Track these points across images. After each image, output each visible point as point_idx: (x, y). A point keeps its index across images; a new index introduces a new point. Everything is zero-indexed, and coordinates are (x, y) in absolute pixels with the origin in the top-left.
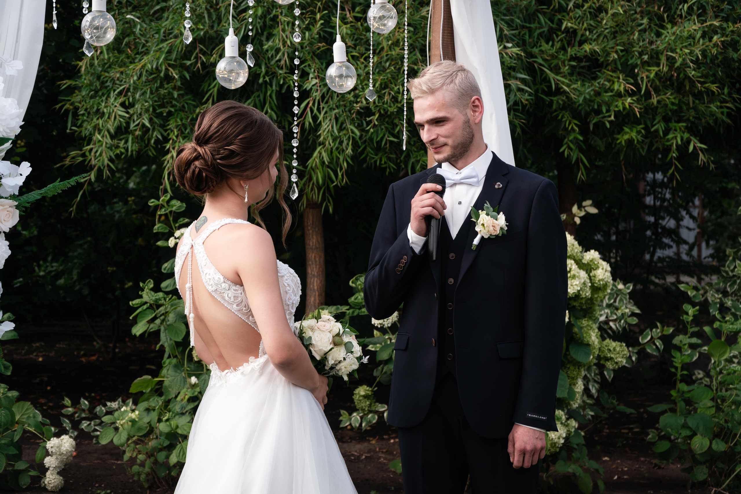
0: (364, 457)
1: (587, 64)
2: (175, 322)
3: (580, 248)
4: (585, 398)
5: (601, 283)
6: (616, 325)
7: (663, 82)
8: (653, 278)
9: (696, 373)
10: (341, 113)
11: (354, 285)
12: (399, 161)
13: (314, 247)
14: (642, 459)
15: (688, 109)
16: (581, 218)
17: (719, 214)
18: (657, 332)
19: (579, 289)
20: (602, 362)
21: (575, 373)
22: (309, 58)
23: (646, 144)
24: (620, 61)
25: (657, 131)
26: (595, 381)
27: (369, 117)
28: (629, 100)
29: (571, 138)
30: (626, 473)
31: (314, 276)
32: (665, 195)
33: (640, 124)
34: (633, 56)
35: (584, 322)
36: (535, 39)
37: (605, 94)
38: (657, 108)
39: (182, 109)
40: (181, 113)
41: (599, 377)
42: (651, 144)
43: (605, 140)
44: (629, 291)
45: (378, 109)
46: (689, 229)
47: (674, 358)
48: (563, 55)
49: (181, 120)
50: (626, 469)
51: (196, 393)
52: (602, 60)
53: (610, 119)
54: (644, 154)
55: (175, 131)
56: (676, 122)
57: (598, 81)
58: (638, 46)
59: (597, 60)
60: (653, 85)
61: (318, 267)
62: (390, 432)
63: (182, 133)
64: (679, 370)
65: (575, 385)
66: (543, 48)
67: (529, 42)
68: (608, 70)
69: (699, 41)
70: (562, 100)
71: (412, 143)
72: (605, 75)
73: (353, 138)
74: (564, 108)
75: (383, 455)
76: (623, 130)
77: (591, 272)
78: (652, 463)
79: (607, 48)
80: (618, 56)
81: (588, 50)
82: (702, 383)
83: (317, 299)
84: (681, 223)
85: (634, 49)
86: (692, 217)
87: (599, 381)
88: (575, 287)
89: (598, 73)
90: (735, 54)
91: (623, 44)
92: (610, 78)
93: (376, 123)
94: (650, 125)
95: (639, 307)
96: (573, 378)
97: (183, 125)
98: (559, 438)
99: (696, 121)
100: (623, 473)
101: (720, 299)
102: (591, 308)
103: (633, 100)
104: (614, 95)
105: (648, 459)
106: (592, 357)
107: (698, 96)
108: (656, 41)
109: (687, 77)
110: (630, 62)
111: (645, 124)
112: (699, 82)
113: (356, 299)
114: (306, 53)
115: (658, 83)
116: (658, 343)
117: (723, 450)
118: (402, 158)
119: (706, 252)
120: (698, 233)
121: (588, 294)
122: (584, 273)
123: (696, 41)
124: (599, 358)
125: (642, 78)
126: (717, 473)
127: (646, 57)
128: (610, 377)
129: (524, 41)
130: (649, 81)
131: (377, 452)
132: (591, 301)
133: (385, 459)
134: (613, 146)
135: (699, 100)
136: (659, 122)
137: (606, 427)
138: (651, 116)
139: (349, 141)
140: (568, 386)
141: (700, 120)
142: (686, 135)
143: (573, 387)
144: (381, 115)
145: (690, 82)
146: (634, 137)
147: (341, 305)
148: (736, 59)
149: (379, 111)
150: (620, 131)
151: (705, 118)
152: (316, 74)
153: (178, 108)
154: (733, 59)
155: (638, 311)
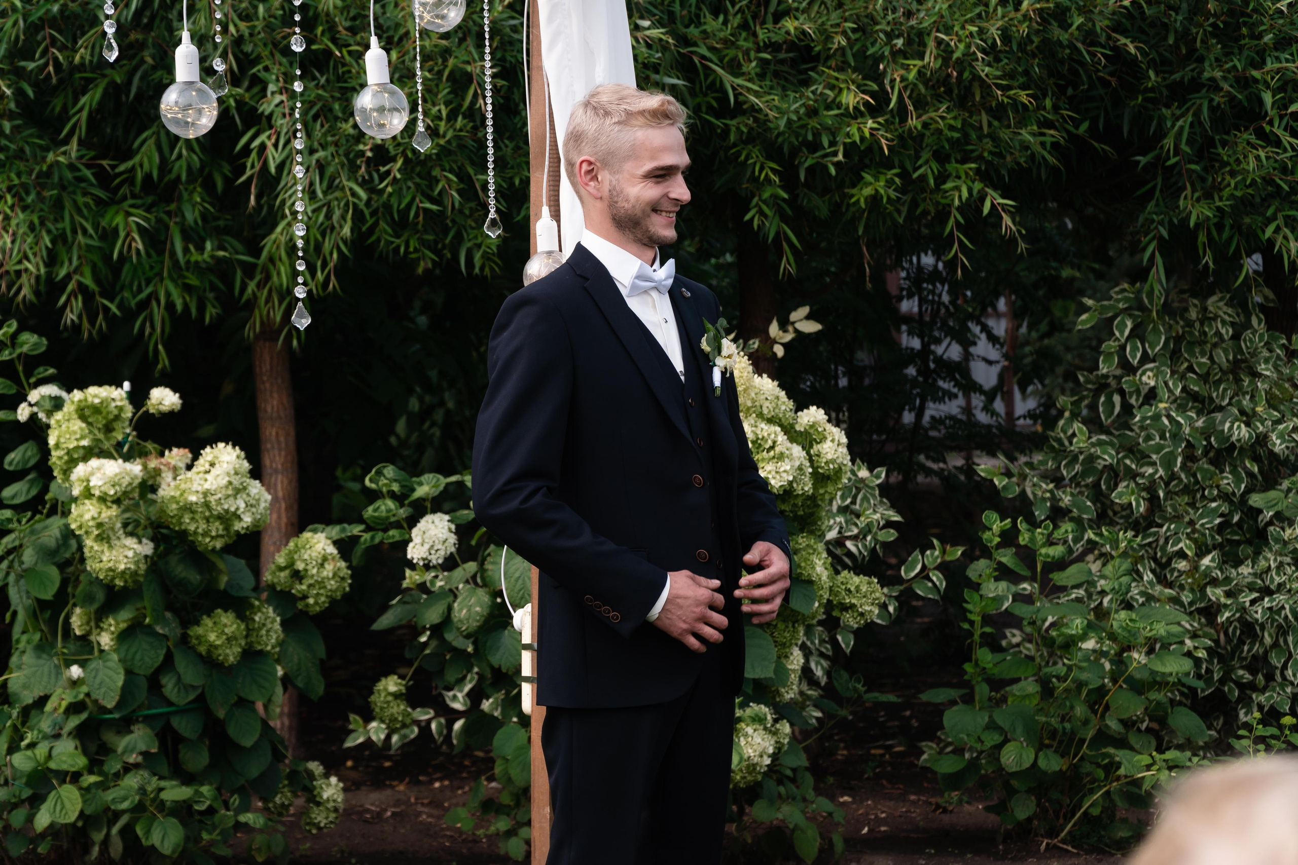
0: (389, 814)
1: (791, 55)
2: (36, 564)
3: (791, 404)
4: (805, 687)
5: (831, 466)
6: (857, 546)
7: (933, 86)
8: (922, 458)
9: (1008, 634)
10: (330, 158)
11: (373, 486)
12: (440, 246)
13: (275, 415)
14: (913, 797)
15: (980, 138)
16: (785, 345)
17: (1044, 327)
18: (934, 556)
19: (791, 478)
20: (835, 613)
21: (787, 634)
22: (265, 53)
23: (903, 204)
24: (851, 49)
25: (923, 178)
26: (822, 655)
27: (384, 166)
28: (870, 123)
29: (766, 195)
30: (884, 822)
31: (276, 471)
32: (940, 296)
33: (893, 167)
34: (876, 40)
35: (800, 541)
36: (693, 9)
37: (825, 113)
38: (922, 136)
39: (20, 155)
40: (17, 162)
41: (829, 646)
42: (914, 204)
43: (827, 197)
44: (879, 482)
45: (401, 149)
46: (990, 363)
47: (967, 602)
48: (745, 40)
49: (19, 175)
50: (883, 815)
51: (81, 696)
52: (817, 49)
53: (836, 159)
54: (901, 221)
55: (9, 197)
56: (957, 162)
57: (813, 88)
58: (884, 22)
59: (809, 49)
60: (914, 95)
61: (283, 453)
62: (430, 770)
63: (21, 199)
64: (978, 625)
65: (787, 657)
66: (708, 28)
67: (682, 17)
68: (830, 68)
69: (995, 10)
70: (746, 125)
71: (467, 212)
72: (824, 77)
73: (355, 205)
74: (750, 139)
75: (426, 810)
76: (863, 178)
77: (811, 446)
78: (930, 803)
79: (827, 27)
80: (848, 39)
81: (792, 31)
82: (1021, 652)
83: (284, 515)
84: (972, 350)
85: (878, 27)
86: (993, 339)
87: (830, 653)
88: (784, 475)
89: (811, 73)
90: (1062, 32)
91: (857, 19)
92: (833, 81)
93: (398, 176)
94: (910, 169)
95: (899, 512)
96: (784, 645)
97: (23, 185)
98: (761, 756)
99: (996, 161)
100: (879, 821)
101: (1051, 491)
102: (812, 514)
103: (879, 123)
104: (842, 114)
105: (923, 798)
106: (817, 604)
107: (998, 112)
108: (918, 10)
109: (976, 77)
110: (871, 51)
111: (902, 167)
112: (998, 86)
113: (375, 510)
114: (260, 44)
115: (923, 90)
116: (936, 577)
117: (1057, 769)
118: (447, 241)
119: (1023, 405)
120: (1004, 369)
121: (808, 487)
122: (800, 448)
123: (991, 10)
124: (829, 606)
125: (893, 81)
126: (1051, 812)
127: (899, 42)
128: (847, 645)
129: (671, 15)
130: (905, 88)
131: (411, 805)
132: (812, 501)
133: (430, 815)
134: (844, 209)
135: (999, 119)
136: (927, 162)
137: (842, 745)
138: (912, 152)
139: (347, 211)
140: (775, 658)
141: (1004, 158)
142: (978, 186)
143: (784, 661)
144: (407, 161)
145: (981, 87)
146: (882, 191)
147: (350, 523)
148: (1065, 43)
149: (404, 153)
150: (857, 181)
151: (1012, 154)
152: (281, 84)
153: (11, 153)
154: (1060, 43)
155: (897, 518)
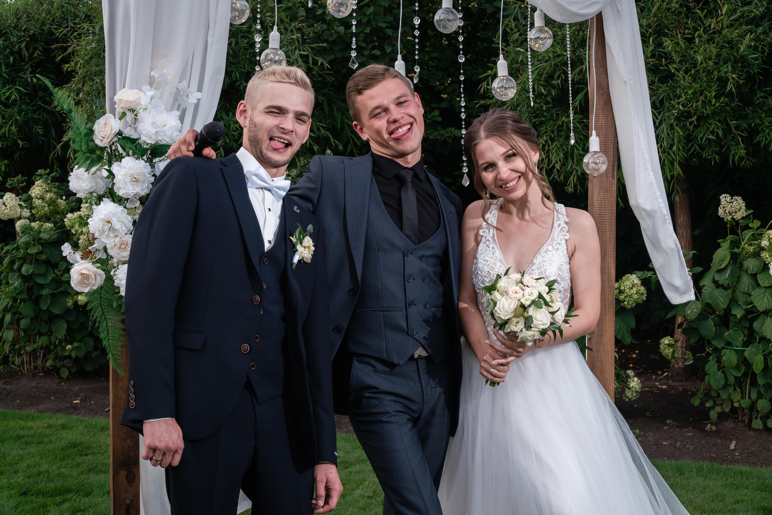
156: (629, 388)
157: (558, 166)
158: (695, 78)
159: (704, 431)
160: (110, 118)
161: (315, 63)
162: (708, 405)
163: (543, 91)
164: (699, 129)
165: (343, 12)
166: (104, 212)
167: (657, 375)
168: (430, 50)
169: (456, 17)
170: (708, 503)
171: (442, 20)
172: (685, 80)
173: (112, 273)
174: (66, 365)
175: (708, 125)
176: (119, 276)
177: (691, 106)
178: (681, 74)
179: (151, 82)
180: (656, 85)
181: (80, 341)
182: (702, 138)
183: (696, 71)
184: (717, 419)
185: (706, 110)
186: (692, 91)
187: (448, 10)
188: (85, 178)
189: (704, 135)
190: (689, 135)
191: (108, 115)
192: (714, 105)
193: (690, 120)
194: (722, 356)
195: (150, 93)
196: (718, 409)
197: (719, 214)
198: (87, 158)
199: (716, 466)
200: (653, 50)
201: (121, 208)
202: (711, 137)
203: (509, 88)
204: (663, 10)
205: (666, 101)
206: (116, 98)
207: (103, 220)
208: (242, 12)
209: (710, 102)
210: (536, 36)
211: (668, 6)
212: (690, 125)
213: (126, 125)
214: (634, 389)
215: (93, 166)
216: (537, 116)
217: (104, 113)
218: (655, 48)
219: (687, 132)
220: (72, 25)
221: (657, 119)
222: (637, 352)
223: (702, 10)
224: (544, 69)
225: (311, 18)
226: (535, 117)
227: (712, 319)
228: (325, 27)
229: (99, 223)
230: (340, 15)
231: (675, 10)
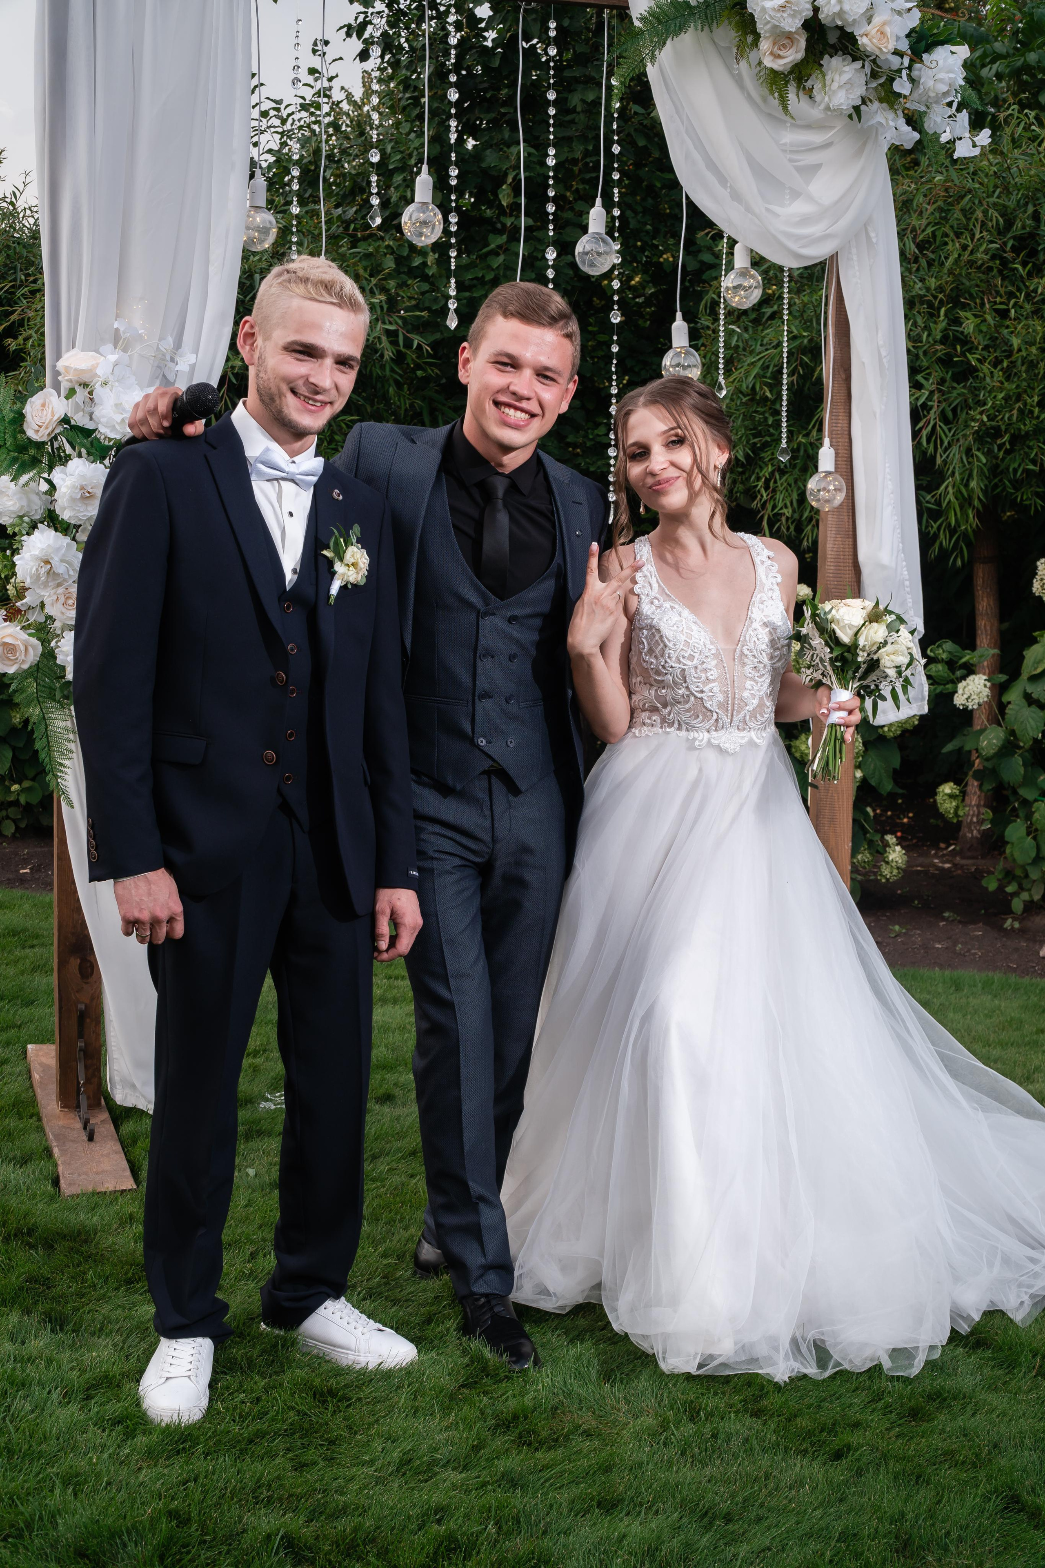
156: (887, 863)
157: (788, 512)
158: (1010, 375)
159: (1001, 929)
160: (51, 395)
161: (408, 343)
162: (1010, 889)
163: (768, 394)
164: (1012, 455)
165: (426, 236)
166: (39, 545)
167: (938, 849)
168: (595, 329)
169: (611, 248)
170: (995, 1032)
171: (587, 253)
172: (992, 377)
173: (53, 644)
174: (11, 816)
175: (1027, 450)
176: (64, 649)
177: (1002, 419)
178: (986, 368)
179: (116, 339)
180: (947, 384)
181: (33, 779)
182: (1015, 471)
183: (1011, 362)
184: (1023, 912)
185: (1025, 425)
186: (1002, 395)
187: (597, 237)
188: (10, 492)
189: (1019, 466)
190: (997, 466)
191: (49, 390)
192: (1038, 417)
193: (999, 442)
194: (1034, 813)
195: (113, 358)
196: (1025, 896)
197: (1034, 590)
198: (14, 460)
199: (1013, 978)
200: (946, 329)
201: (67, 540)
202: (1031, 467)
203: (689, 366)
204: (962, 264)
205: (962, 410)
206: (60, 365)
207: (37, 558)
208: (265, 231)
209: (1031, 412)
210: (735, 284)
211: (972, 258)
212: (999, 449)
213: (77, 408)
214: (894, 864)
215: (24, 473)
216: (758, 434)
217: (42, 388)
218: (949, 325)
219: (994, 461)
220: (23, 277)
221: (946, 436)
222: (911, 815)
223: (1024, 264)
224: (772, 358)
225: (404, 273)
226: (755, 436)
227: (1020, 755)
228: (426, 287)
229: (32, 564)
230: (421, 241)
231: (982, 265)
